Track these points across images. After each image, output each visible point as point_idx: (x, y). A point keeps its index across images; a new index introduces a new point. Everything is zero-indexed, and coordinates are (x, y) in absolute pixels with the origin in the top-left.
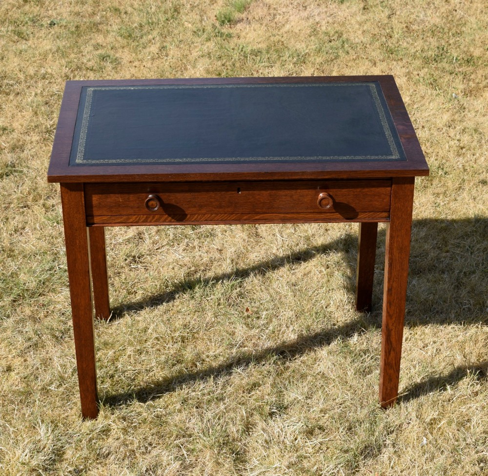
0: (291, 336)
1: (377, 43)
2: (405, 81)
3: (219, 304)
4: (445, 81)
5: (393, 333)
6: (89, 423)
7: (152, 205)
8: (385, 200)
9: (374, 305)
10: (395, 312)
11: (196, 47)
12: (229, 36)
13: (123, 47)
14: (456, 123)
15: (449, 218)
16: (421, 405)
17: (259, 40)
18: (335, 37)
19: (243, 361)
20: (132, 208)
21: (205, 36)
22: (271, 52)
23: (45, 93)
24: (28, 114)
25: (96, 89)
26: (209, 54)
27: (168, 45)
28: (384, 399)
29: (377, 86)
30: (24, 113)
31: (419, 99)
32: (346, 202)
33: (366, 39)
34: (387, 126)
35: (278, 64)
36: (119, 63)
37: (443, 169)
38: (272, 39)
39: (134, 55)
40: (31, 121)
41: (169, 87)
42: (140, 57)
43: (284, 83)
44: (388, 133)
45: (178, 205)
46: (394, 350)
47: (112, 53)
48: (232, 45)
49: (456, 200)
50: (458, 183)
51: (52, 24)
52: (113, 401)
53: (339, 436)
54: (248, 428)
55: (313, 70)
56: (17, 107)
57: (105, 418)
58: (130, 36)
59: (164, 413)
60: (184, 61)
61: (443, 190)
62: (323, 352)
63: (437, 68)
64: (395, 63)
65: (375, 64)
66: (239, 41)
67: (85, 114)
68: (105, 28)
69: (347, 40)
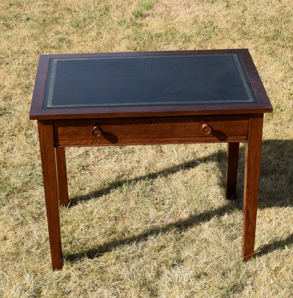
0: (185, 216)
1: (235, 28)
2: (254, 52)
3: (138, 196)
4: (280, 52)
5: (250, 213)
6: (57, 272)
7: (96, 133)
8: (245, 128)
9: (237, 195)
10: (252, 199)
11: (120, 32)
12: (141, 25)
13: (74, 33)
14: (287, 78)
15: (284, 139)
16: (269, 259)
17: (160, 27)
18: (209, 25)
19: (155, 231)
20: (83, 135)
21: (126, 25)
22: (168, 35)
23: (24, 63)
24: (14, 76)
25: (59, 60)
26: (128, 36)
27: (102, 31)
28: (245, 255)
29: (238, 56)
30: (12, 76)
31: (263, 64)
32: (219, 130)
33: (229, 26)
34: (245, 81)
35: (173, 43)
36: (71, 43)
37: (279, 108)
38: (168, 26)
39: (80, 38)
40: (16, 81)
41: (105, 58)
42: (85, 39)
43: (178, 55)
44: (246, 85)
45: (112, 133)
46: (251, 224)
47: (66, 37)
48: (143, 31)
49: (288, 128)
50: (289, 117)
51: (28, 19)
52: (72, 258)
53: (217, 279)
54: (159, 274)
55: (195, 46)
56: (7, 72)
57: (67, 269)
58: (78, 26)
59: (105, 265)
60: (113, 41)
61: (280, 121)
62: (205, 225)
63: (274, 44)
64: (247, 41)
65: (235, 42)
66: (148, 28)
67: (53, 76)
68: (62, 21)
69: (217, 26)
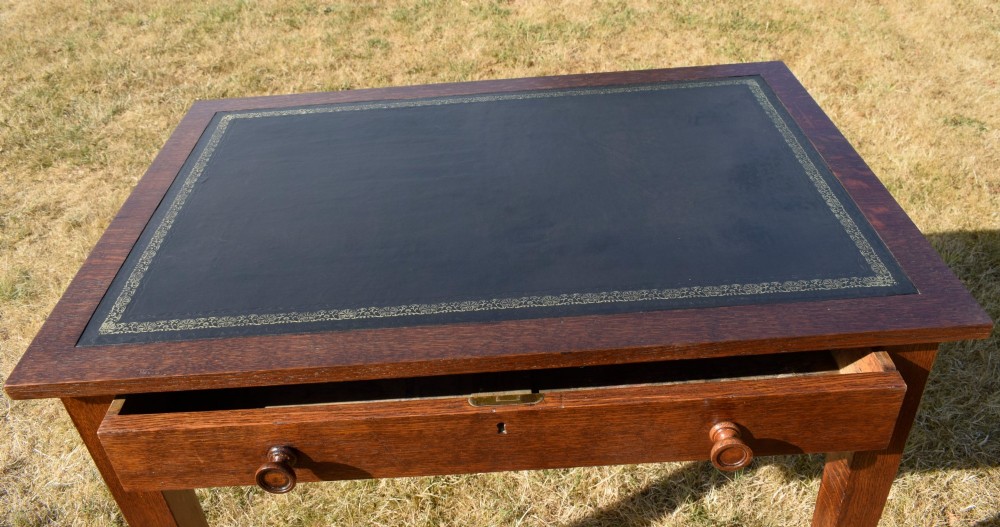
1: (665, 12)
7: (275, 480)
8: (880, 429)
11: (472, 26)
12: (508, 13)
13: (396, 31)
17: (539, 15)
18: (619, 8)
20: (233, 473)
21: (482, 14)
22: (552, 27)
26: (486, 33)
27: (443, 26)
29: (764, 85)
33: (653, 8)
34: (823, 182)
35: (560, 41)
36: (390, 49)
38: (552, 13)
39: (406, 38)
42: (412, 40)
44: (832, 202)
45: (349, 463)
47: (382, 37)
48: (511, 22)
51: (327, 12)
58: (404, 18)
60: (459, 42)
63: (737, 37)
64: (689, 33)
65: (666, 35)
66: (520, 17)
67: (191, 178)
68: (380, 11)
69: (633, 10)
